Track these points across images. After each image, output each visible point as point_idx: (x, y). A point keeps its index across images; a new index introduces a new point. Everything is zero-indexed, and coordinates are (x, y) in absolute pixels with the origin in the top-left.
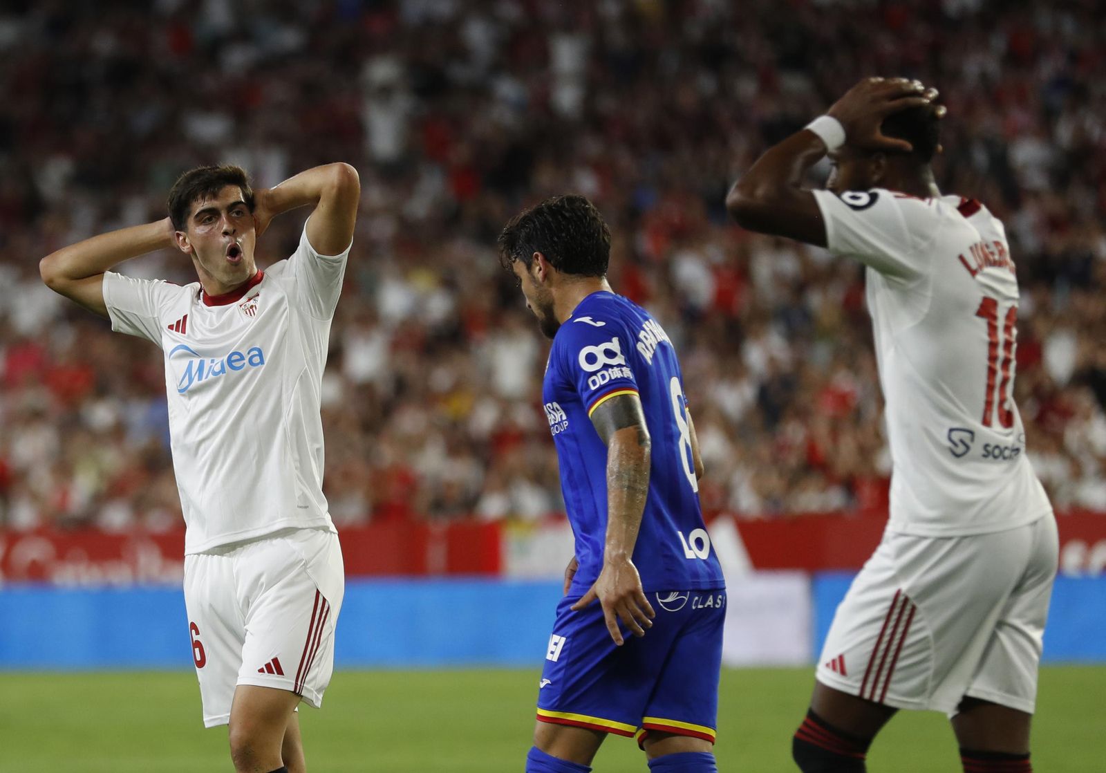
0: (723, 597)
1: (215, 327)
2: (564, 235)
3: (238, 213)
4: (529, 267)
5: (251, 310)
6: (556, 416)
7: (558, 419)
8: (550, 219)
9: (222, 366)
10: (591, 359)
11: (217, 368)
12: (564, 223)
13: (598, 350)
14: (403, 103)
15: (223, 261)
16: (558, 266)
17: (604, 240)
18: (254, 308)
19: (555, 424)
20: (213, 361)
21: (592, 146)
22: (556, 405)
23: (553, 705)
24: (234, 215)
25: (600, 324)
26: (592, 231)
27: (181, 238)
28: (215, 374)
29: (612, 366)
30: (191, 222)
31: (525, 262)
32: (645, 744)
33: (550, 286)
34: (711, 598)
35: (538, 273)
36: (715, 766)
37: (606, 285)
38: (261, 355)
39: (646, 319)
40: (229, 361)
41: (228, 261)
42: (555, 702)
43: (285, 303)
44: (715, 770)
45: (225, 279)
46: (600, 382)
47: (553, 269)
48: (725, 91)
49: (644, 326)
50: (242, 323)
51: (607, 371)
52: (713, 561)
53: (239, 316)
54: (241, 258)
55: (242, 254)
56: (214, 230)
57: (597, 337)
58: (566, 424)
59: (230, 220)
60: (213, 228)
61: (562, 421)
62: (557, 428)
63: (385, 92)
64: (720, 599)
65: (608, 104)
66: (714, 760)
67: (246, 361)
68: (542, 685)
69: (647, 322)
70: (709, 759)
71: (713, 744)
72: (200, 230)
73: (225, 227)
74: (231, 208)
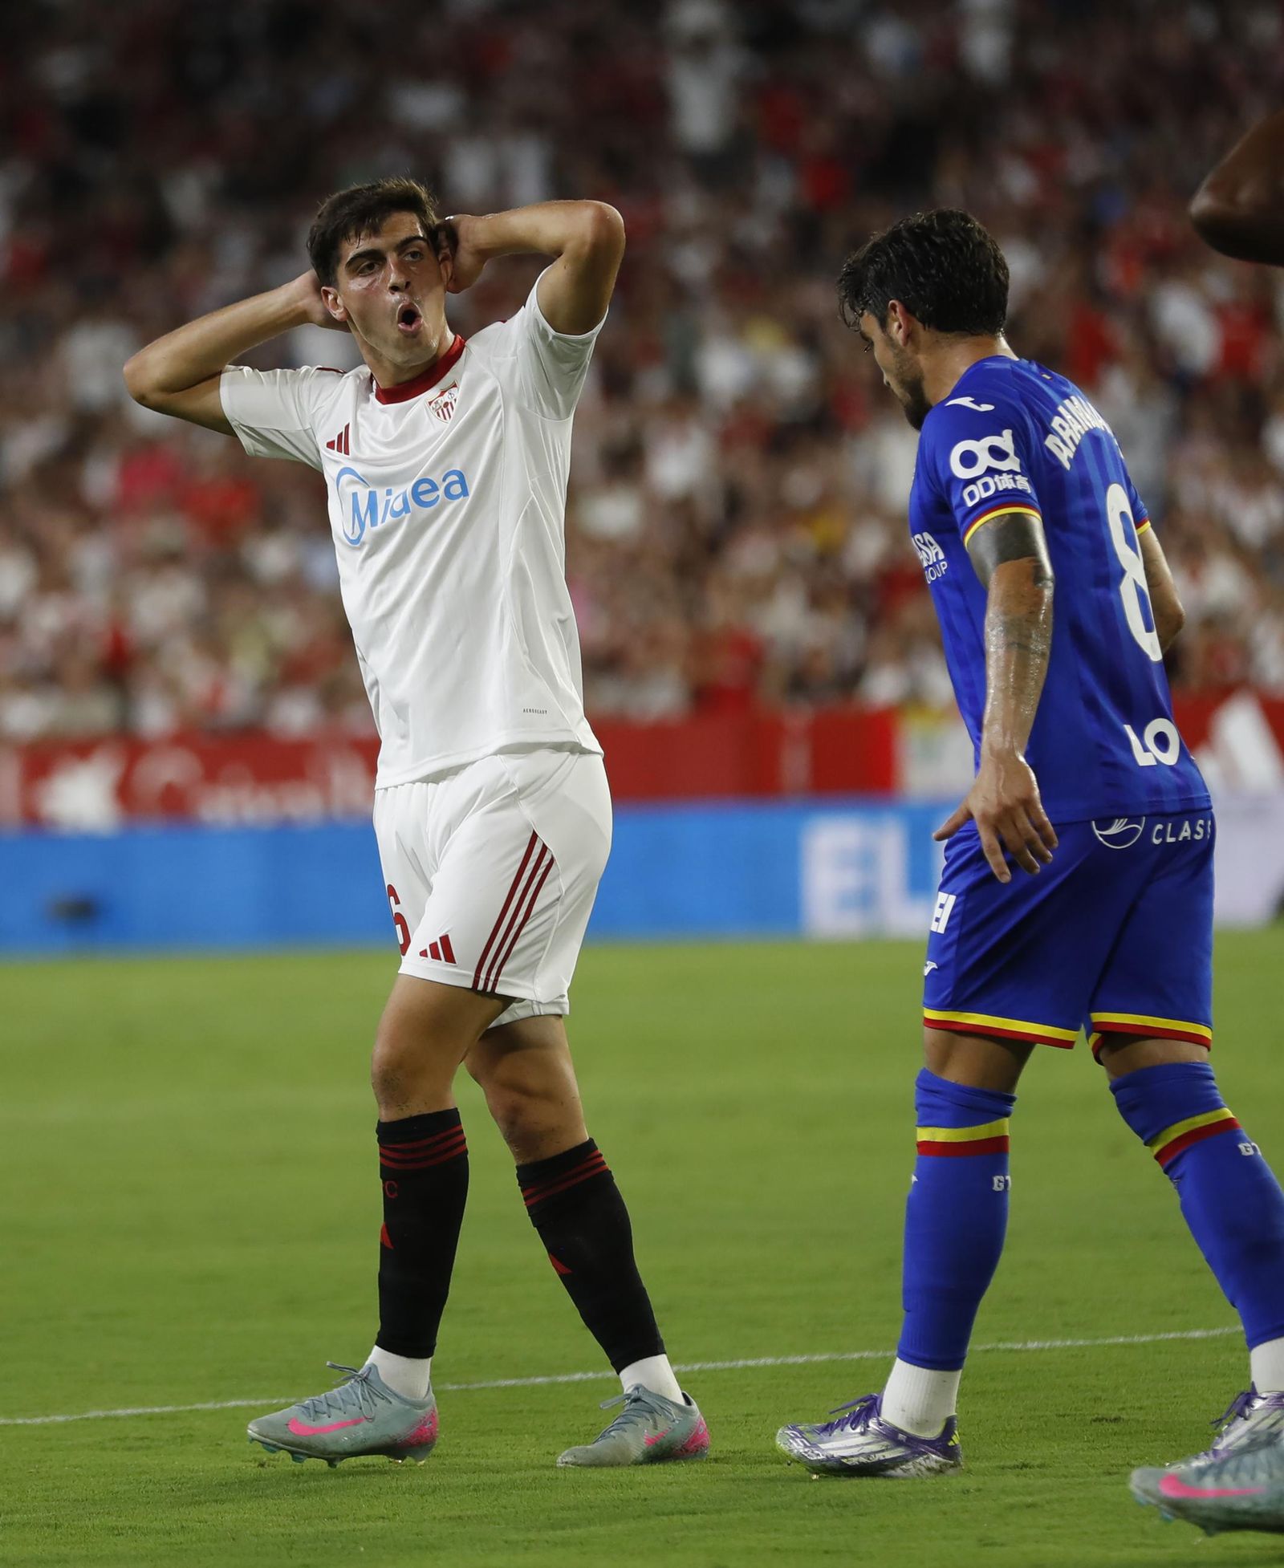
0: (1206, 822)
1: (393, 437)
2: (933, 272)
3: (414, 254)
4: (884, 324)
5: (445, 410)
6: (930, 554)
7: (933, 559)
8: (912, 249)
9: (405, 502)
10: (969, 459)
11: (398, 505)
12: (932, 253)
13: (980, 447)
14: (729, 61)
15: (393, 330)
16: (926, 321)
17: (997, 277)
18: (449, 407)
19: (929, 566)
20: (389, 493)
21: (1025, 128)
22: (927, 537)
23: (943, 1000)
24: (409, 258)
25: (986, 407)
26: (977, 264)
27: (330, 297)
28: (395, 514)
29: (1000, 472)
30: (342, 271)
31: (876, 316)
32: (1102, 1056)
33: (917, 350)
34: (1186, 825)
35: (897, 332)
36: (1213, 1083)
37: (1003, 346)
38: (462, 481)
39: (1066, 396)
40: (416, 494)
41: (400, 330)
42: (947, 997)
43: (498, 398)
44: (1215, 1088)
45: (399, 358)
46: (980, 493)
47: (919, 325)
48: (1229, 32)
49: (1061, 409)
50: (430, 432)
51: (993, 477)
52: (1186, 767)
53: (427, 418)
54: (420, 326)
55: (422, 320)
56: (376, 284)
57: (978, 427)
58: (944, 566)
59: (402, 267)
60: (374, 281)
61: (938, 561)
62: (932, 571)
63: (700, 46)
64: (1201, 826)
65: (1047, 57)
66: (1213, 1074)
67: (441, 492)
68: (927, 971)
69: (1067, 402)
70: (1203, 1072)
71: (1209, 1050)
72: (357, 285)
73: (393, 278)
74: (402, 247)
